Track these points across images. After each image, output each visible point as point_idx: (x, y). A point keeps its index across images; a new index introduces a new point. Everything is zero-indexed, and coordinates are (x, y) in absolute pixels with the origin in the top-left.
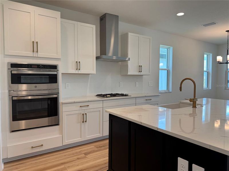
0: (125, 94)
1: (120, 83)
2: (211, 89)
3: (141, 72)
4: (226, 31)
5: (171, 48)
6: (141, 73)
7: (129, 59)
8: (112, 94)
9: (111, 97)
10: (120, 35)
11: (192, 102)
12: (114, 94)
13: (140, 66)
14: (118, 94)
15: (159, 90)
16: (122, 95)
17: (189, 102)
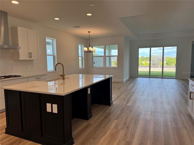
0: (18, 75)
1: (13, 66)
2: (84, 68)
3: (31, 57)
4: (88, 32)
5: (55, 40)
6: (32, 59)
7: (20, 48)
8: (5, 76)
9: (5, 78)
10: (9, 27)
11: (62, 77)
12: (8, 76)
13: (30, 53)
14: (12, 76)
15: (48, 70)
16: (16, 76)
17: (60, 77)
